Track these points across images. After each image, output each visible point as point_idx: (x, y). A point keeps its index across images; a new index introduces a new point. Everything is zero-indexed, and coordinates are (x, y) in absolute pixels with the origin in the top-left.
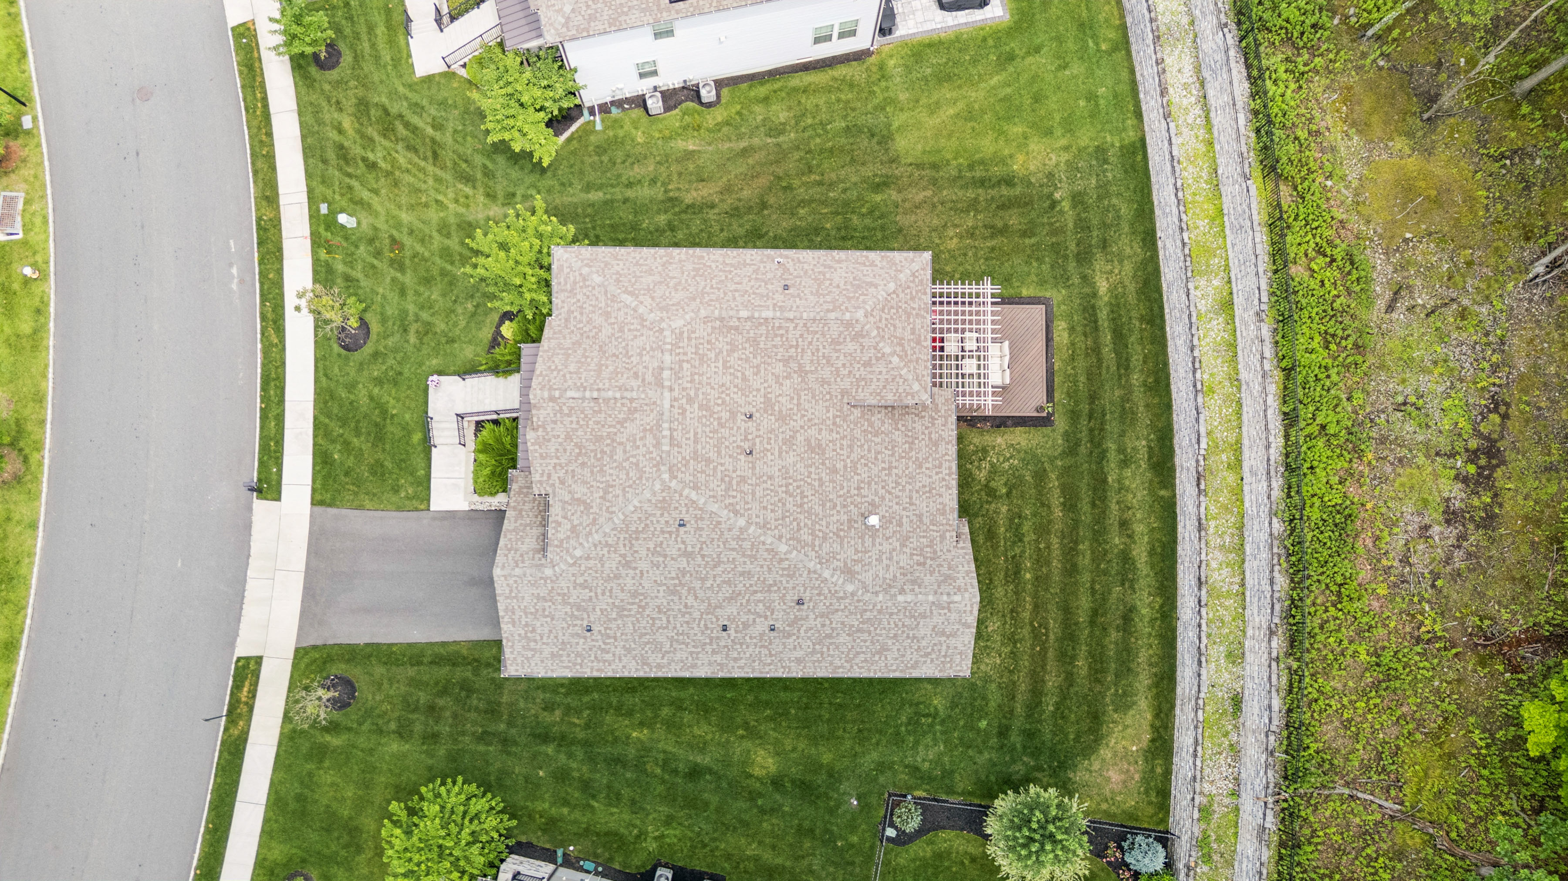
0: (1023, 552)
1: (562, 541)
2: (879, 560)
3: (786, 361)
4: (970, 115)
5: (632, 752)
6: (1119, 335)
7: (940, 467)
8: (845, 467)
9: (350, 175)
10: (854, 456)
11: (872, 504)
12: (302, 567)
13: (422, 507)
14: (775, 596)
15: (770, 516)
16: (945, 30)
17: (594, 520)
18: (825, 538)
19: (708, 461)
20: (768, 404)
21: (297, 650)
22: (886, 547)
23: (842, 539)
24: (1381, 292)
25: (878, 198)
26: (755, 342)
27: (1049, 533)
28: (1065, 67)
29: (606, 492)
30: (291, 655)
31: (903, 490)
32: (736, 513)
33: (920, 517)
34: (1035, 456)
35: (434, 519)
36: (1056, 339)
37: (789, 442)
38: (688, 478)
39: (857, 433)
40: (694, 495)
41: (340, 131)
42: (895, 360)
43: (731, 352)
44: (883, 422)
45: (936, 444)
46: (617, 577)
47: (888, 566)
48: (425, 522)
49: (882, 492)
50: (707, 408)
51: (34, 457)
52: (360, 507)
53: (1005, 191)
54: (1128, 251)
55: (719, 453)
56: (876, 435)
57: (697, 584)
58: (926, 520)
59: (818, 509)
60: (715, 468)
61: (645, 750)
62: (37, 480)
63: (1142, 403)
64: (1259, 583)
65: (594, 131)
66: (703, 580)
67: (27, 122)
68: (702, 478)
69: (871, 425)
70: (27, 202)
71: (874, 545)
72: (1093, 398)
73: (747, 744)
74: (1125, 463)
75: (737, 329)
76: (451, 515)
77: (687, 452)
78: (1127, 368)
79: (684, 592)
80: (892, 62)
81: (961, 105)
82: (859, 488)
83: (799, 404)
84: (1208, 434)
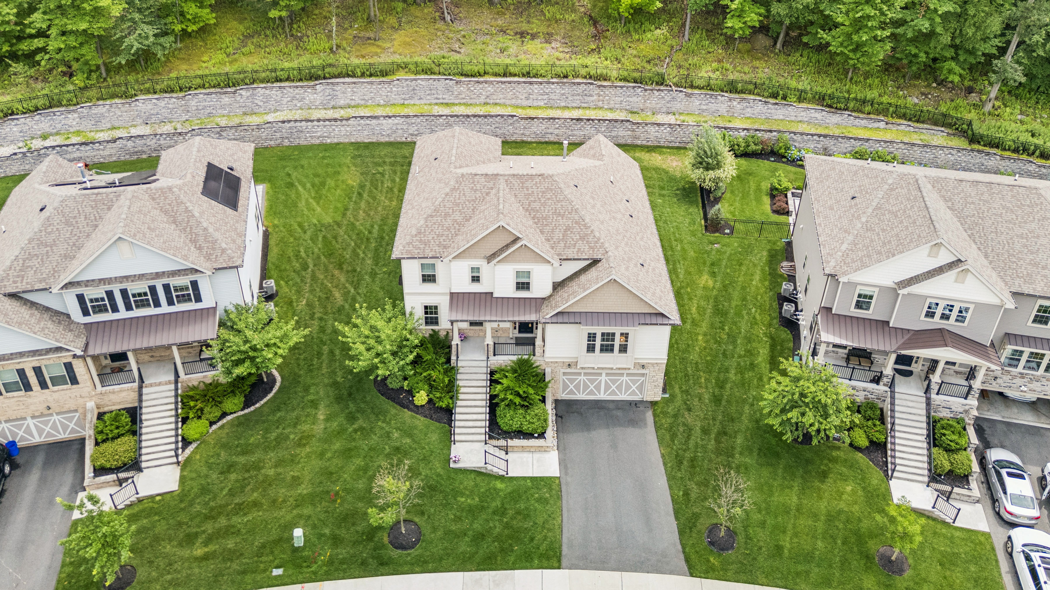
1: (590, 247)
13: (557, 481)
17: (576, 223)
21: (692, 575)
29: (559, 214)
30: (696, 581)
35: (566, 474)
48: (569, 479)
52: (561, 527)
64: (579, 95)
76: (562, 463)
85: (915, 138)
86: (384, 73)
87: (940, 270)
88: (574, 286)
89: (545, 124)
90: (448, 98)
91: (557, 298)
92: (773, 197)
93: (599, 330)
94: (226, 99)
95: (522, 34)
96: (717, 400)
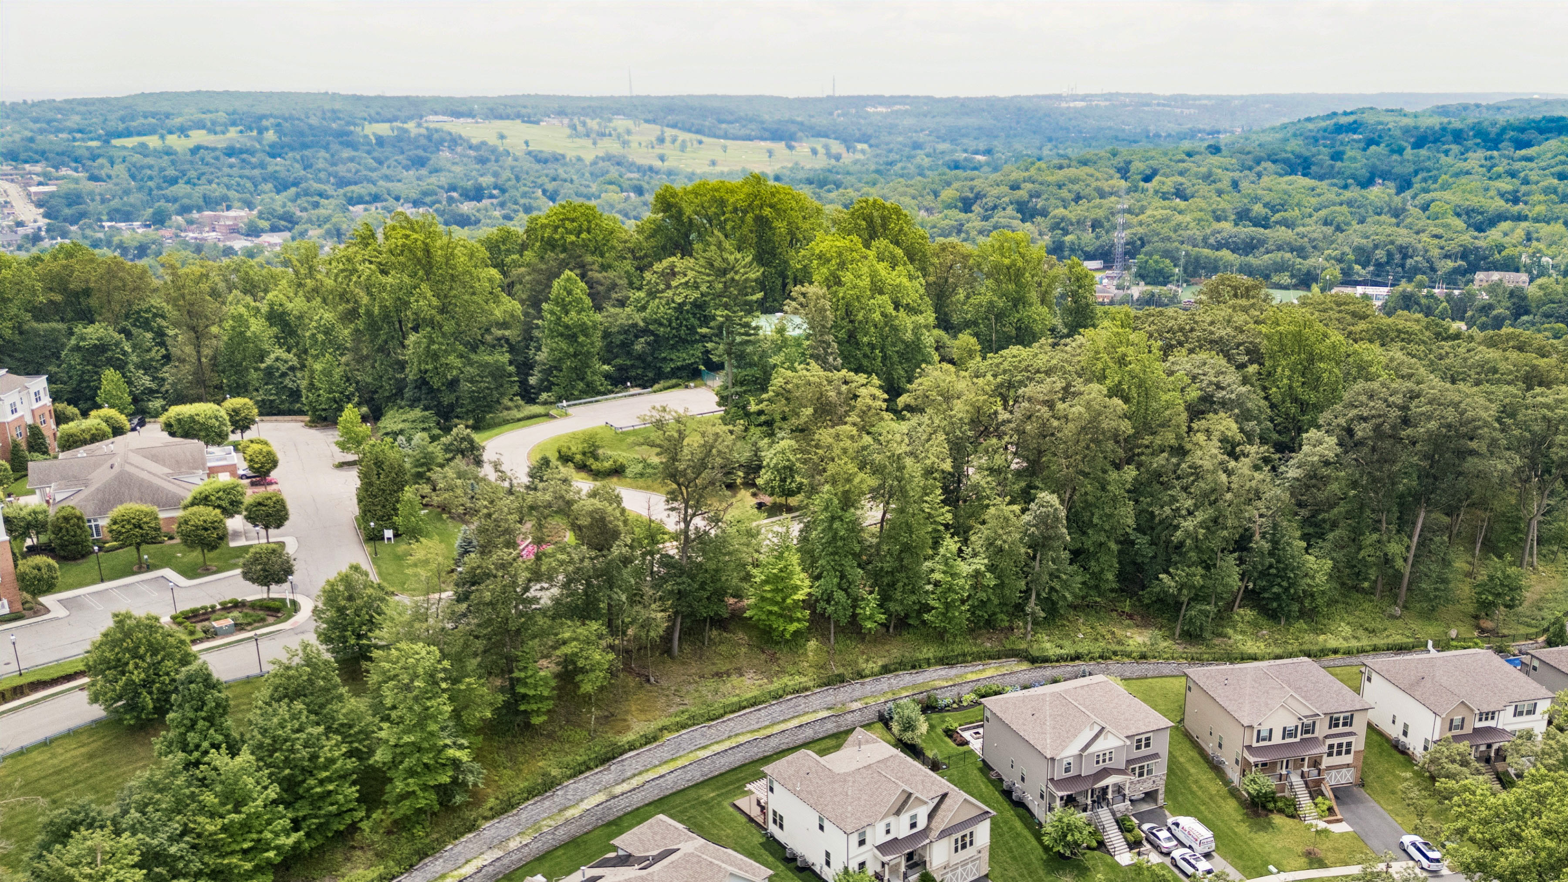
85: (1004, 671)
86: (655, 739)
87: (1097, 736)
88: (940, 813)
89: (779, 737)
90: (704, 742)
91: (933, 824)
92: (950, 737)
93: (959, 835)
94: (547, 803)
95: (718, 675)
96: (1014, 858)
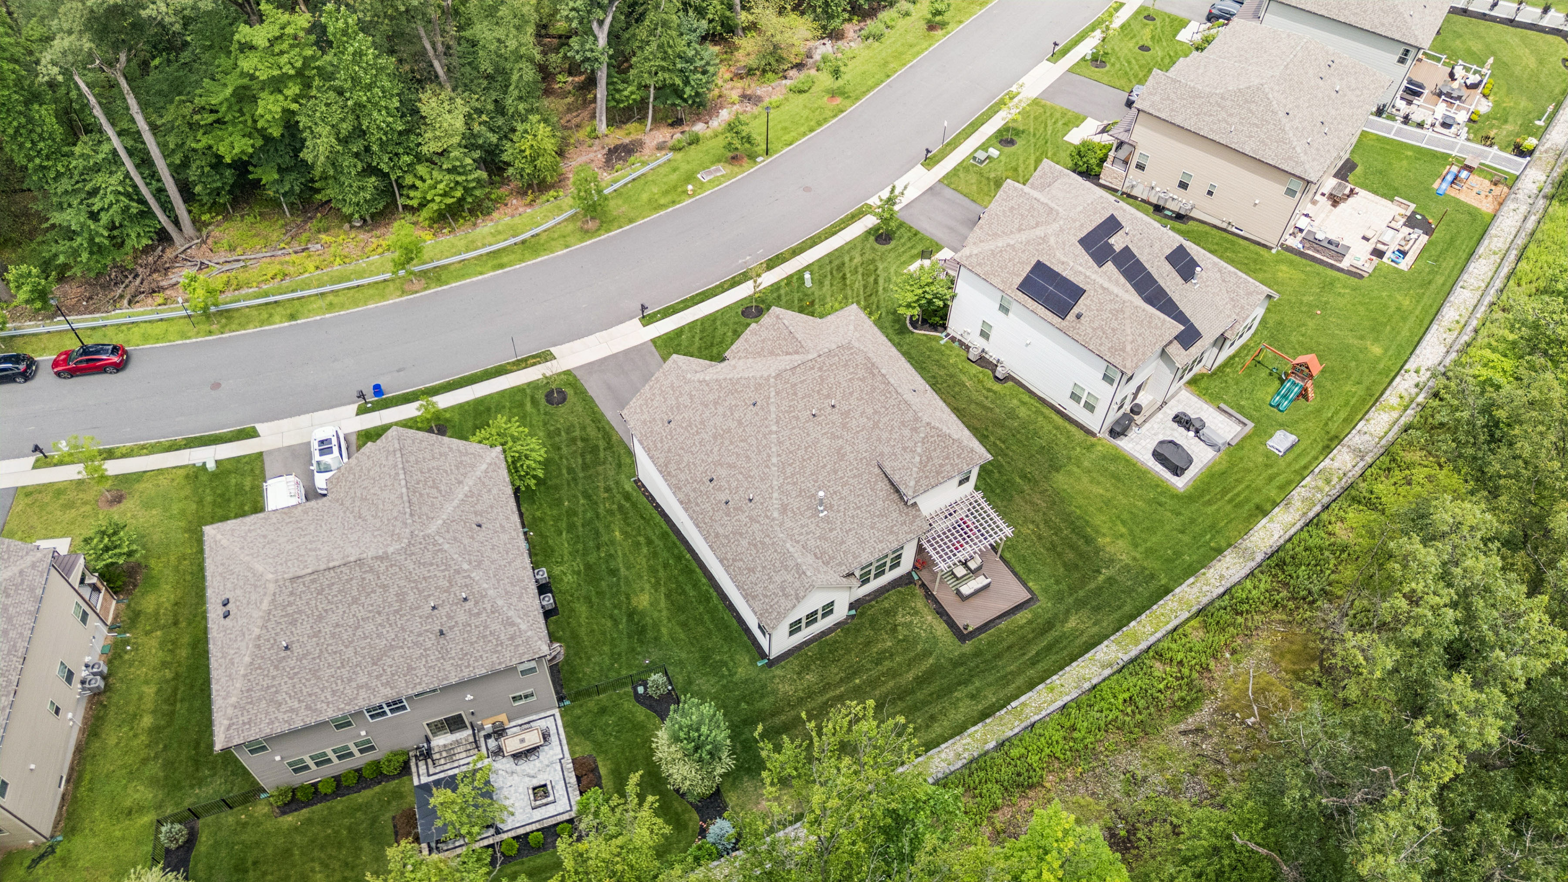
0: (870, 670)
2: (802, 526)
3: (876, 412)
4: (1108, 503)
5: (605, 538)
6: (1049, 648)
7: (881, 542)
8: (842, 478)
9: (831, 273)
10: (851, 481)
11: (832, 506)
12: (615, 351)
14: (746, 484)
15: (788, 443)
16: (1143, 463)
18: (795, 484)
19: (795, 394)
20: (847, 414)
21: (568, 370)
22: (812, 527)
23: (800, 495)
24: (1191, 722)
25: (1018, 480)
26: (874, 389)
27: (894, 677)
28: (1183, 532)
31: (853, 523)
32: (777, 422)
33: (843, 542)
34: (936, 644)
36: (1018, 616)
37: (834, 437)
38: (780, 387)
39: (865, 477)
40: (773, 394)
41: (851, 260)
42: (917, 459)
43: (859, 379)
44: (881, 490)
45: (891, 532)
46: (706, 406)
47: (802, 534)
49: (842, 509)
50: (822, 380)
51: (602, 232)
53: (1081, 542)
54: (1105, 624)
55: (803, 398)
56: (872, 490)
57: (727, 443)
58: (843, 548)
59: (808, 471)
60: (793, 400)
61: (612, 542)
62: (591, 238)
63: (1018, 684)
65: (938, 342)
66: (732, 443)
67: (759, 159)
68: (784, 394)
69: (876, 483)
70: (722, 176)
71: (809, 518)
72: (998, 656)
73: (647, 586)
74: (973, 697)
75: (874, 375)
77: (793, 380)
78: (1033, 664)
79: (719, 441)
80: (1100, 448)
81: (1109, 495)
82: (835, 493)
83: (858, 432)
84: (1023, 704)
